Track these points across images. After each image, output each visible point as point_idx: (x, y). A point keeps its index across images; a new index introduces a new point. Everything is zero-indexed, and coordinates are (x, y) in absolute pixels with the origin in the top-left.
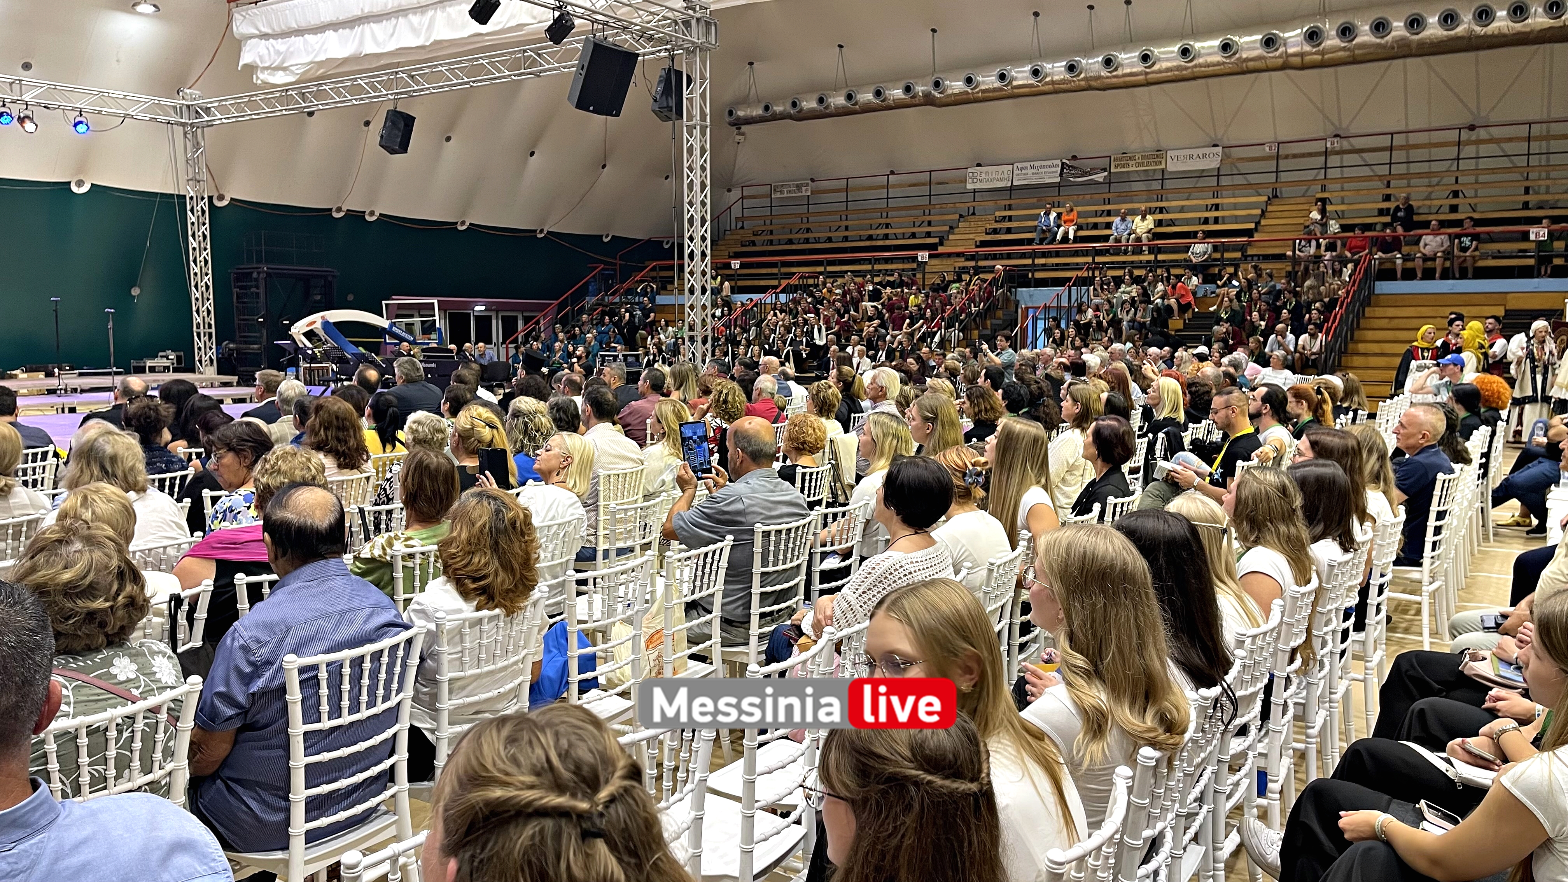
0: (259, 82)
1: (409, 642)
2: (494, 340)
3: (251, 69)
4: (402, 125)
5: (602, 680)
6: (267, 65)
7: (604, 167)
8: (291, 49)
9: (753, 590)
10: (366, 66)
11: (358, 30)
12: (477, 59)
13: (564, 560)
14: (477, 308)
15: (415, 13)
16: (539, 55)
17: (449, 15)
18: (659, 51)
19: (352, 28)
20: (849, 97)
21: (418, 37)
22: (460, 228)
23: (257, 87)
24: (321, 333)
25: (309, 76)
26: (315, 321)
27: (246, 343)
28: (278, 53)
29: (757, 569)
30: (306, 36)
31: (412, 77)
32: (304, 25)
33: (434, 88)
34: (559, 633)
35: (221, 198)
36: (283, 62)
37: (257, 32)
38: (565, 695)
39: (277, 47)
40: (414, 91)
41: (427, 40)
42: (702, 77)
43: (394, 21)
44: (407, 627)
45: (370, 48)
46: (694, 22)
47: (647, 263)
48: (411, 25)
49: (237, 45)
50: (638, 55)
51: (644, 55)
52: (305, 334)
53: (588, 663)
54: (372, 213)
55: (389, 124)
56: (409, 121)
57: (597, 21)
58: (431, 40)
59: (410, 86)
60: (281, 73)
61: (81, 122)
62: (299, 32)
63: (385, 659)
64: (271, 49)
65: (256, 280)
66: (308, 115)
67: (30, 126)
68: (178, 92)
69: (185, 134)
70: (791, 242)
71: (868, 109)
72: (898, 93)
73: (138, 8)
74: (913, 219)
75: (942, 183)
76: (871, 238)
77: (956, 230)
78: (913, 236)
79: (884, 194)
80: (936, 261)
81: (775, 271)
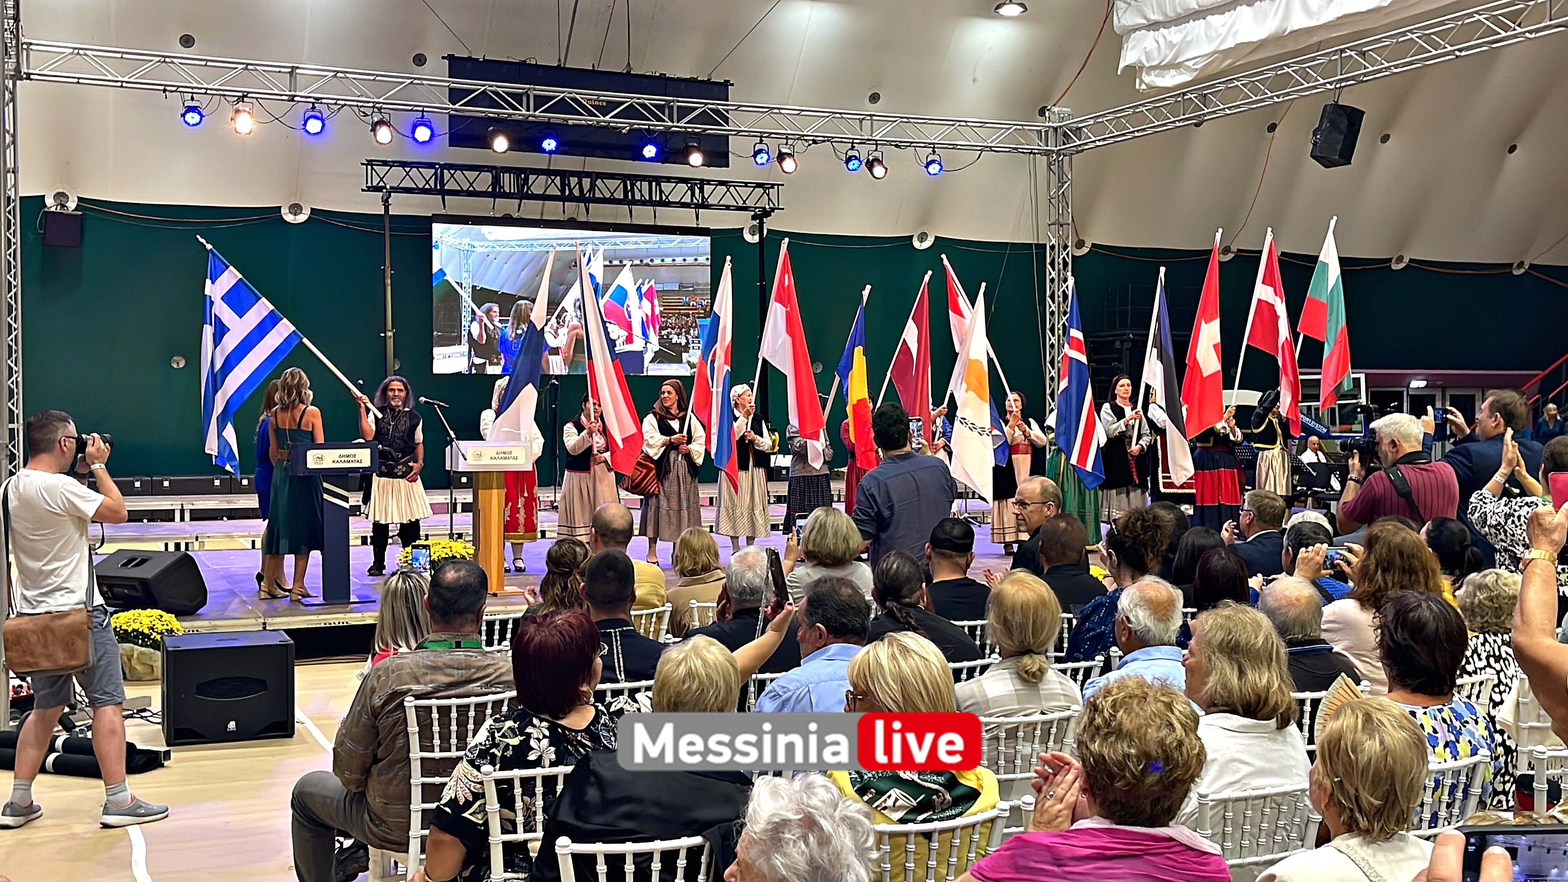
0: (1144, 87)
3: (1134, 71)
4: (1344, 125)
6: (1154, 63)
8: (1189, 38)
10: (1290, 47)
12: (1470, 15)
14: (1415, 384)
22: (1395, 267)
23: (1143, 94)
25: (1211, 71)
28: (1171, 45)
30: (1209, 18)
31: (1363, 54)
33: (1396, 67)
35: (1080, 244)
36: (1177, 57)
37: (1145, 22)
39: (1169, 38)
40: (1365, 75)
45: (1299, 22)
49: (1118, 42)
55: (1326, 124)
56: (1354, 117)
59: (1360, 66)
60: (1173, 72)
61: (933, 162)
62: (1200, 14)
64: (1161, 41)
65: (1119, 351)
66: (1197, 125)
67: (878, 171)
68: (1042, 112)
69: (1049, 165)
73: (1002, 11)
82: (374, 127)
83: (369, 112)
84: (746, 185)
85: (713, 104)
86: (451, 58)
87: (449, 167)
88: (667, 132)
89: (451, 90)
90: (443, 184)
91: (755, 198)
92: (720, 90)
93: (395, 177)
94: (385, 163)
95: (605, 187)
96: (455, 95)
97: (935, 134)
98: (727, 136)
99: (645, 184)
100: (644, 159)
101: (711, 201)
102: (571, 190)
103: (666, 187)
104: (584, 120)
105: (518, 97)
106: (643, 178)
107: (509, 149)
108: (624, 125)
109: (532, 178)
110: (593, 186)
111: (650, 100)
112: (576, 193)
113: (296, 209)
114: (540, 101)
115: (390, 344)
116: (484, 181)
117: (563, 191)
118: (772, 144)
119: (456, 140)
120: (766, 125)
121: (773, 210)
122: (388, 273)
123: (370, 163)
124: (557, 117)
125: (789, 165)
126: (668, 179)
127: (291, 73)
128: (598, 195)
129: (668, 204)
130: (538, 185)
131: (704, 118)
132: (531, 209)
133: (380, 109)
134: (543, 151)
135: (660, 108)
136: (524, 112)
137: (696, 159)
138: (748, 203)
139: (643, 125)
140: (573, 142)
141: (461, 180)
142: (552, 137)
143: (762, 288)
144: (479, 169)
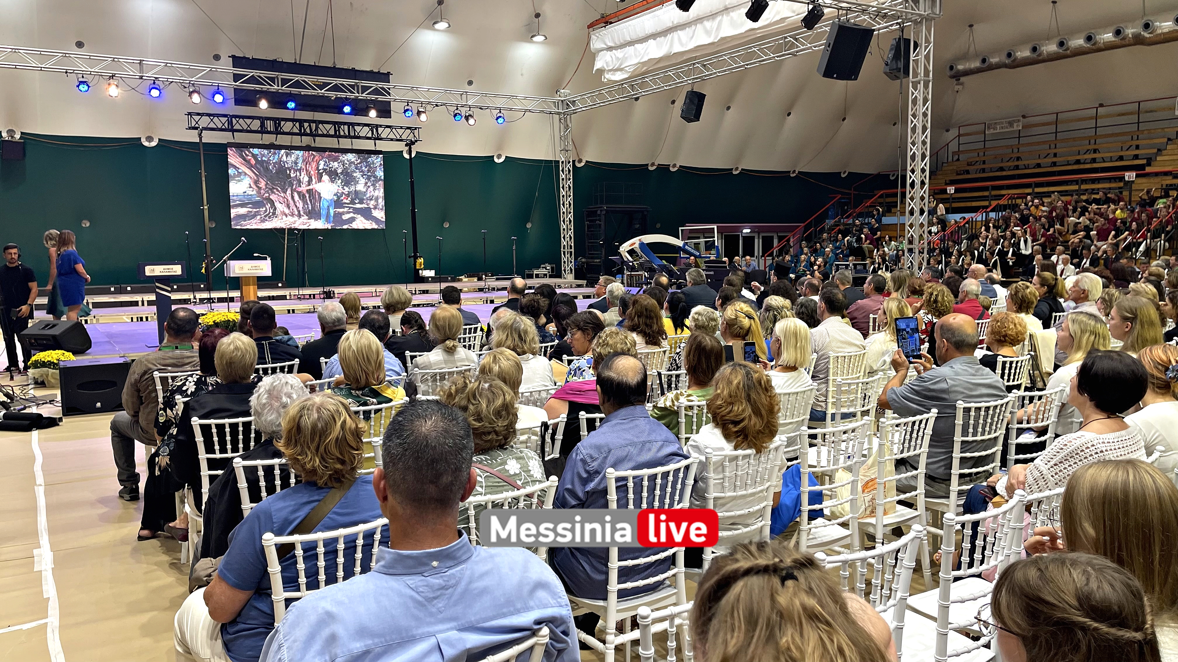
0: (605, 80)
1: (687, 468)
2: (756, 254)
3: (601, 71)
4: (696, 101)
5: (827, 512)
6: (610, 68)
7: (844, 119)
8: (626, 56)
9: (954, 455)
10: (674, 61)
11: (669, 36)
12: (750, 48)
13: (801, 419)
14: (745, 231)
15: (708, 20)
16: (796, 40)
17: (732, 18)
18: (892, 25)
19: (665, 36)
20: (1061, 44)
21: (710, 37)
22: (735, 173)
23: (604, 84)
24: (638, 251)
25: (636, 73)
26: (634, 242)
27: (592, 258)
28: (618, 59)
29: (958, 438)
30: (636, 45)
31: (705, 65)
32: (634, 37)
33: (719, 72)
34: (794, 472)
35: (580, 161)
36: (621, 65)
37: (606, 46)
38: (798, 519)
39: (617, 55)
40: (705, 76)
41: (716, 38)
42: (927, 41)
43: (693, 27)
44: (686, 457)
45: (677, 48)
47: (876, 192)
48: (705, 29)
49: (593, 57)
50: (874, 30)
51: (879, 29)
52: (628, 252)
53: (816, 497)
54: (674, 166)
55: (688, 101)
56: (701, 97)
57: (842, 8)
58: (719, 38)
59: (703, 72)
60: (619, 72)
61: (500, 117)
62: (632, 43)
63: (671, 478)
64: (614, 57)
65: (599, 215)
66: (637, 99)
67: (471, 121)
68: (556, 92)
69: (560, 119)
70: (1001, 169)
71: (1079, 52)
72: (1108, 36)
73: (535, 39)
74: (1120, 145)
75: (1151, 111)
76: (1078, 162)
77: (1164, 152)
78: (1121, 158)
79: (1092, 124)
80: (1141, 180)
81: (986, 193)
82: (191, 93)
83: (187, 86)
84: (401, 128)
85: (380, 85)
86: (233, 57)
87: (236, 117)
88: (356, 99)
89: (234, 74)
90: (232, 127)
91: (406, 135)
92: (385, 77)
93: (204, 122)
94: (198, 114)
95: (323, 129)
96: (236, 77)
97: (500, 102)
98: (390, 102)
99: (346, 127)
100: (344, 113)
101: (383, 136)
102: (305, 130)
103: (358, 128)
104: (311, 92)
105: (272, 79)
106: (345, 124)
107: (268, 107)
108: (333, 95)
109: (282, 123)
111: (346, 82)
112: (308, 131)
113: (150, 139)
114: (284, 82)
115: (206, 213)
116: (256, 125)
117: (300, 130)
118: (414, 107)
119: (239, 101)
120: (410, 96)
121: (416, 141)
122: (203, 174)
123: (190, 114)
124: (294, 90)
125: (423, 117)
126: (359, 124)
127: (140, 63)
128: (320, 132)
129: (359, 137)
130: (287, 127)
132: (283, 140)
133: (193, 84)
134: (288, 109)
135: (352, 86)
136: (276, 87)
137: (373, 113)
138: (404, 137)
139: (342, 95)
140: (304, 104)
141: (243, 124)
142: (292, 101)
143: (412, 182)
144: (253, 118)
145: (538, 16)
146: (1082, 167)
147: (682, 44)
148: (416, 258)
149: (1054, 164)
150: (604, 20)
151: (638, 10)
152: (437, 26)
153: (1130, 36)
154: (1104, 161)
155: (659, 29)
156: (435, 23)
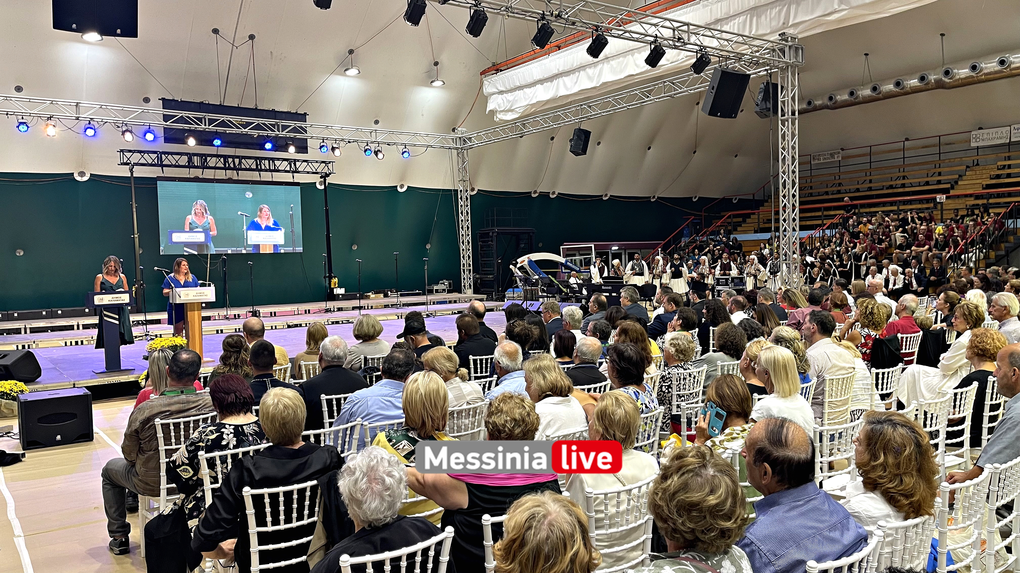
0: (498, 119)
3: (493, 112)
4: (583, 138)
6: (502, 109)
7: (695, 153)
8: (516, 98)
10: (559, 103)
11: (555, 82)
12: (633, 91)
14: (614, 248)
15: (590, 68)
16: (673, 84)
17: (612, 66)
18: (759, 72)
19: (552, 81)
20: (874, 89)
21: (592, 82)
22: (605, 199)
23: (497, 123)
24: (528, 267)
25: (526, 113)
26: (524, 260)
27: (485, 274)
28: (509, 101)
30: (525, 89)
31: (590, 107)
32: (523, 83)
33: (604, 112)
35: (473, 190)
36: (511, 107)
37: (497, 91)
39: (508, 98)
40: (591, 116)
41: (598, 83)
42: (793, 86)
43: (577, 74)
45: (563, 92)
46: (787, 49)
47: (723, 214)
48: (587, 75)
49: (486, 100)
50: (749, 75)
51: (753, 74)
54: (554, 193)
55: (575, 137)
56: (587, 134)
57: (722, 56)
58: (601, 83)
60: (510, 113)
61: (405, 152)
62: (520, 88)
64: (505, 100)
65: (492, 237)
66: (521, 137)
67: (380, 156)
68: (454, 130)
69: (458, 154)
70: (827, 193)
71: (890, 96)
72: (914, 82)
73: (434, 84)
74: (926, 172)
75: (950, 144)
76: (891, 187)
77: (964, 178)
78: (927, 183)
79: (901, 155)
80: (950, 201)
81: (820, 214)
82: (123, 133)
83: (120, 125)
84: (317, 162)
85: (299, 124)
86: (163, 99)
87: (165, 153)
88: (276, 137)
89: (164, 115)
90: (162, 162)
91: (321, 168)
92: (302, 117)
93: (136, 158)
94: (130, 151)
95: (247, 163)
96: (166, 118)
97: (404, 139)
98: (306, 139)
99: (267, 162)
100: (266, 150)
101: (300, 169)
102: (229, 165)
103: (277, 163)
104: (234, 131)
105: (200, 119)
106: (265, 159)
107: (196, 145)
108: (255, 133)
109: (209, 158)
110: (240, 163)
111: (267, 121)
112: (232, 166)
113: (82, 174)
114: (211, 121)
115: (137, 240)
116: (184, 160)
117: (225, 165)
118: (329, 144)
119: (167, 140)
120: (325, 134)
121: (330, 174)
122: (134, 205)
123: (122, 151)
124: (220, 129)
125: (337, 152)
126: (278, 159)
127: (77, 106)
128: (243, 167)
129: (278, 171)
130: (212, 162)
131: (295, 130)
132: (209, 174)
133: (126, 124)
134: (214, 146)
135: (273, 126)
136: (203, 126)
137: (292, 149)
138: (318, 171)
139: (264, 133)
140: (229, 141)
141: (172, 159)
142: (218, 139)
143: (327, 211)
144: (181, 154)
145: (436, 64)
146: (896, 191)
147: (567, 89)
148: (330, 278)
149: (870, 189)
150: (495, 68)
151: (527, 59)
152: (348, 73)
153: (933, 81)
154: (912, 186)
155: (546, 76)
156: (346, 70)
